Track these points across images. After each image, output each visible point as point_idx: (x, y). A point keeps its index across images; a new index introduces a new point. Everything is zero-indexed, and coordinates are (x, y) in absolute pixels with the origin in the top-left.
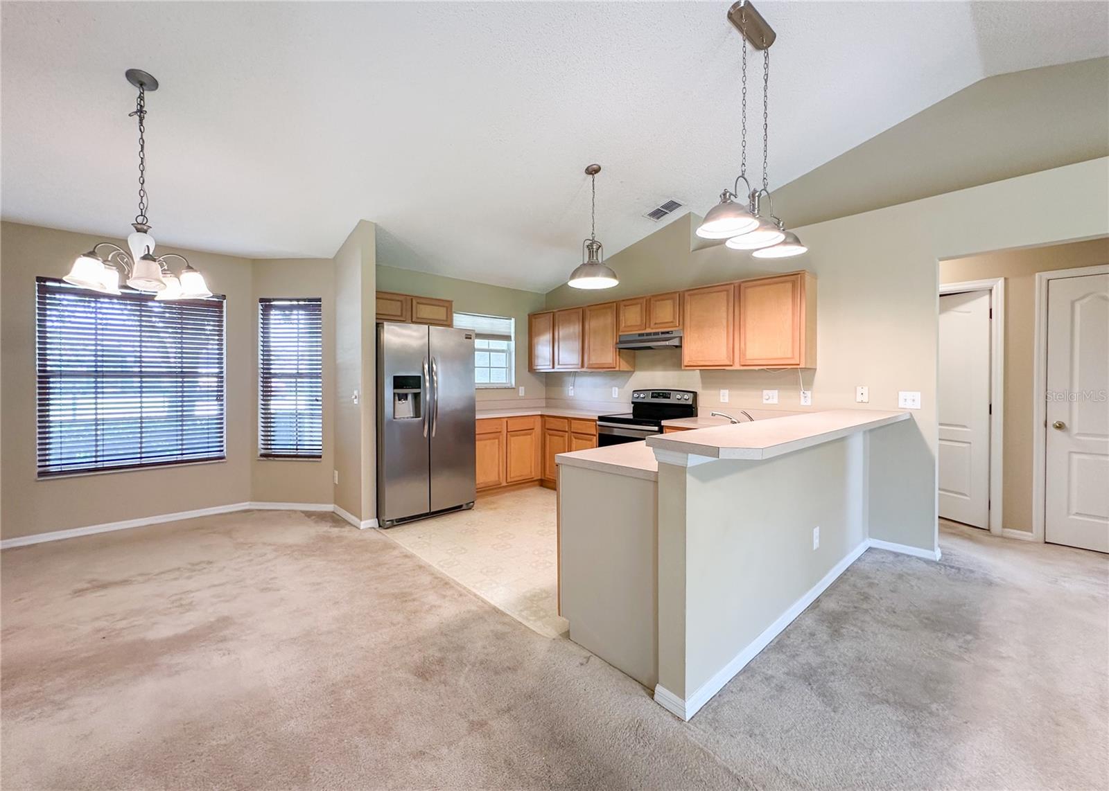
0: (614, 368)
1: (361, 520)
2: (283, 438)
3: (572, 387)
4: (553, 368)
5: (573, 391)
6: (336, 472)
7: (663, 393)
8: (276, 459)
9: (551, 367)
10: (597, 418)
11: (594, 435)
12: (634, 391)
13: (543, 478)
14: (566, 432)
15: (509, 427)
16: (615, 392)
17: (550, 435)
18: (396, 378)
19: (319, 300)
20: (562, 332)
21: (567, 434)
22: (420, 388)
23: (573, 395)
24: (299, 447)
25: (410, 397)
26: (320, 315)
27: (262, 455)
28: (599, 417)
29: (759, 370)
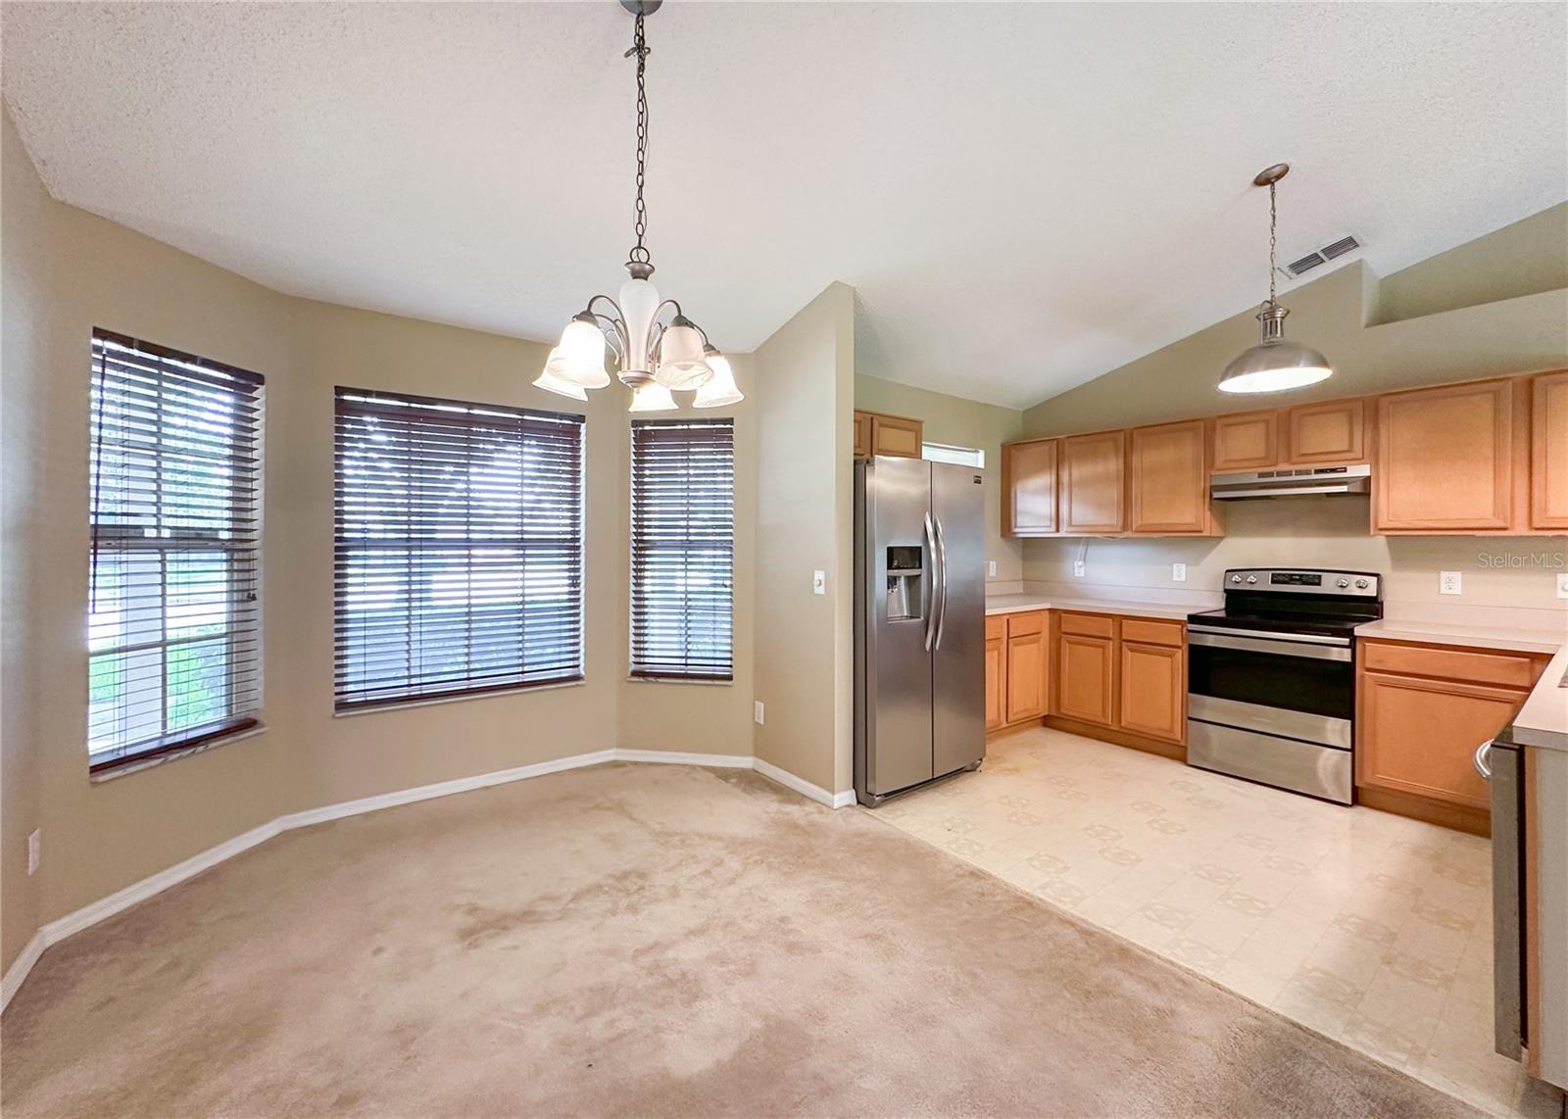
0: (1201, 532)
1: (833, 793)
2: (663, 645)
3: (1081, 563)
4: (1058, 531)
5: (1082, 569)
6: (760, 706)
7: (1301, 576)
8: (660, 680)
9: (1054, 529)
10: (1186, 619)
11: (1178, 647)
12: (1227, 571)
13: (1054, 713)
14: (1109, 639)
15: (1011, 631)
16: (1180, 572)
17: (1070, 643)
18: (890, 550)
19: (730, 421)
20: (1076, 471)
21: (1111, 642)
22: (920, 567)
23: (1082, 575)
24: (689, 661)
25: (902, 582)
26: (731, 446)
27: (635, 674)
28: (1189, 616)
29: (1554, 537)
